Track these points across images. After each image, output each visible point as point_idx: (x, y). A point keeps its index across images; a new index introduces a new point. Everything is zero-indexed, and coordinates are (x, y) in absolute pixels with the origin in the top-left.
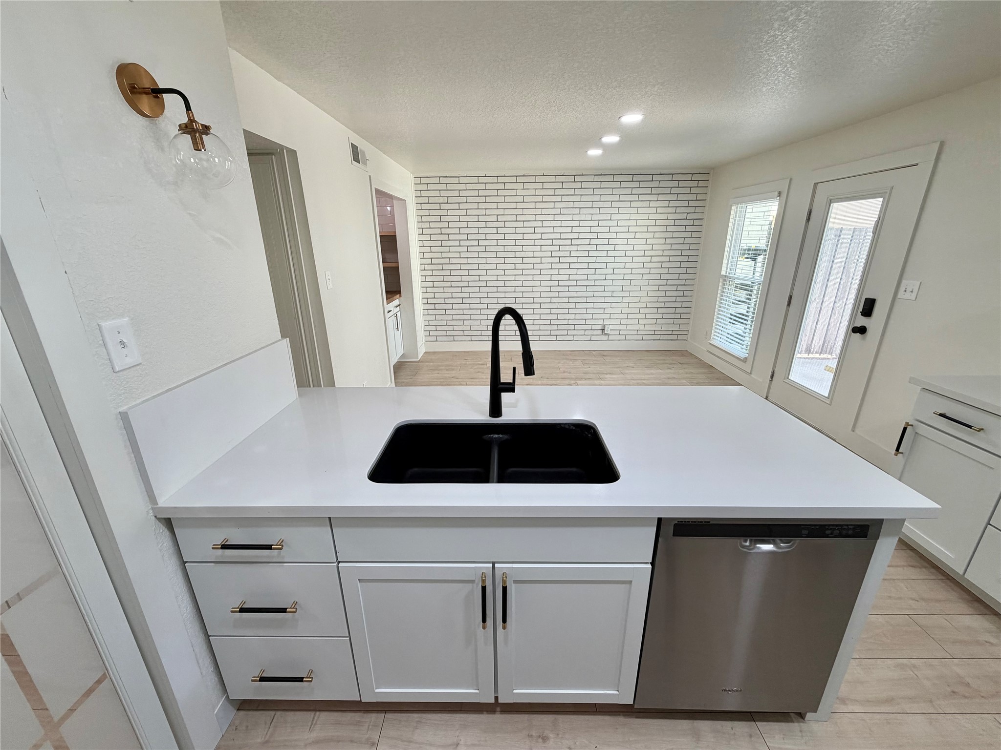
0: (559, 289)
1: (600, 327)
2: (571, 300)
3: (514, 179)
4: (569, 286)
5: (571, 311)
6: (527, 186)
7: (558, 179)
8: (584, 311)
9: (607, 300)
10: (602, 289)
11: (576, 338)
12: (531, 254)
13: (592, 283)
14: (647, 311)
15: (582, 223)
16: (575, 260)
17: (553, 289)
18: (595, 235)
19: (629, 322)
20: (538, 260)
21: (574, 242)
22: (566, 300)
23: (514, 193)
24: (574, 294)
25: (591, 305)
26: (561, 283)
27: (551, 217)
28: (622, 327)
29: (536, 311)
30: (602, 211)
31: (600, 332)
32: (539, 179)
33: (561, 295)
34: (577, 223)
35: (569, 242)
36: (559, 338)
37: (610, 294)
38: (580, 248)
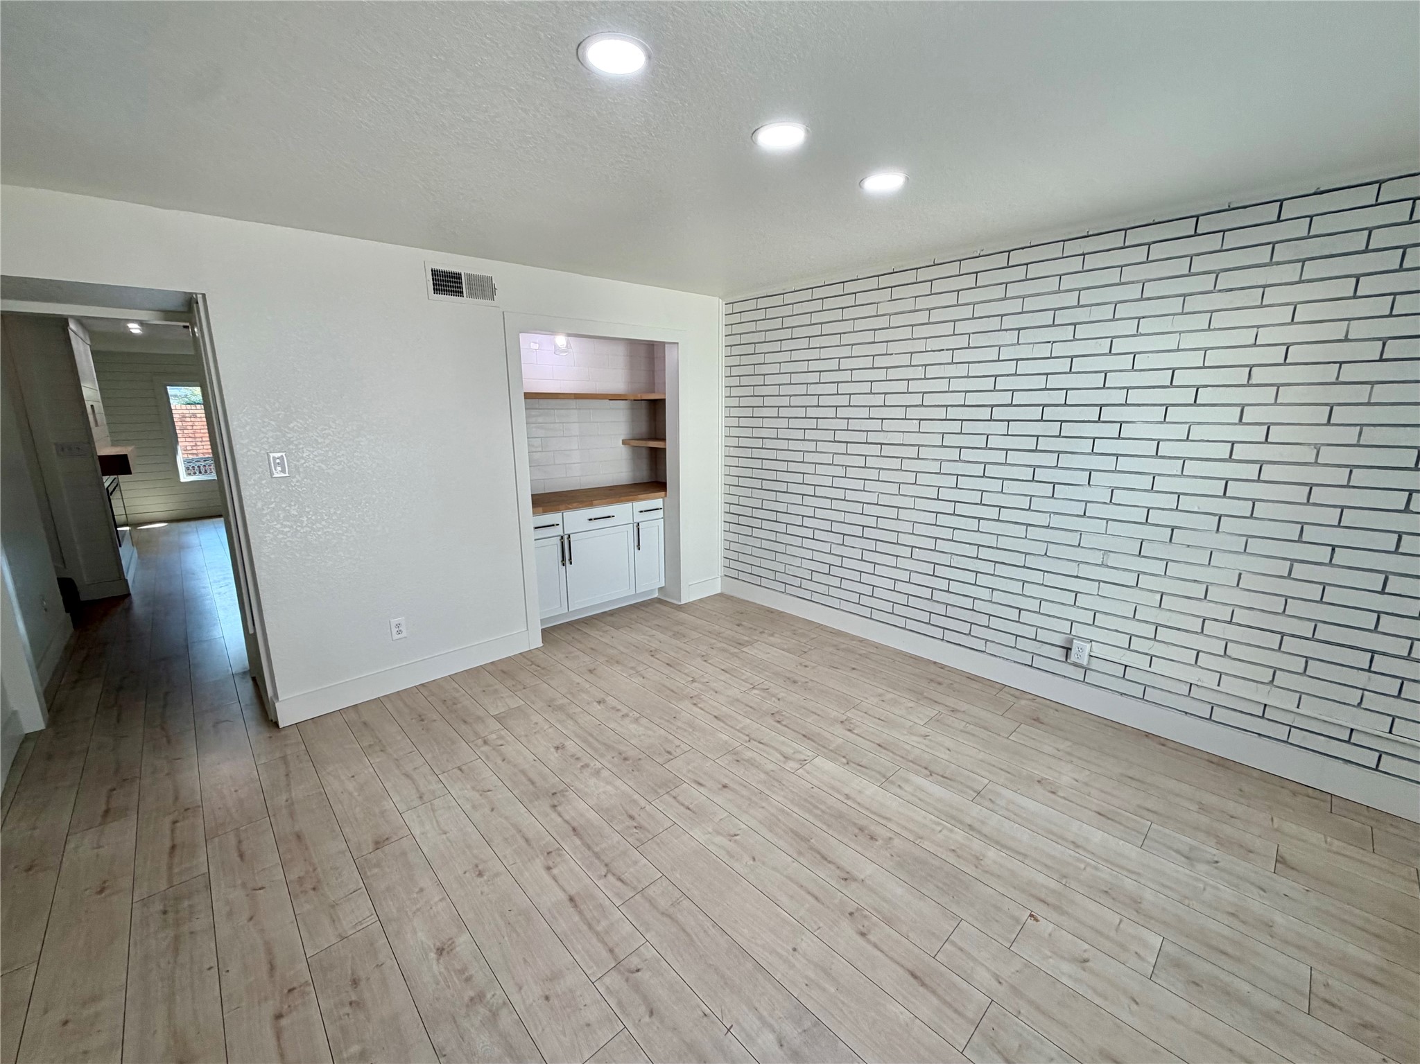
0: (954, 522)
1: (1058, 639)
2: (984, 553)
3: (873, 283)
4: (980, 519)
5: (982, 580)
6: (897, 293)
7: (967, 266)
8: (1016, 587)
9: (1085, 571)
10: (1073, 539)
11: (991, 648)
12: (897, 438)
13: (1042, 519)
14: (1232, 632)
15: (1024, 367)
16: (1000, 457)
17: (942, 520)
18: (1059, 397)
19: (1157, 649)
20: (912, 452)
21: (998, 413)
22: (972, 551)
23: (870, 310)
24: (991, 541)
25: (1037, 577)
26: (960, 509)
27: (946, 357)
28: (1129, 658)
29: (902, 563)
30: (1082, 332)
31: (1059, 654)
32: (924, 275)
33: (959, 535)
34: (1010, 368)
35: (985, 413)
36: (949, 636)
37: (1097, 558)
38: (1015, 428)
